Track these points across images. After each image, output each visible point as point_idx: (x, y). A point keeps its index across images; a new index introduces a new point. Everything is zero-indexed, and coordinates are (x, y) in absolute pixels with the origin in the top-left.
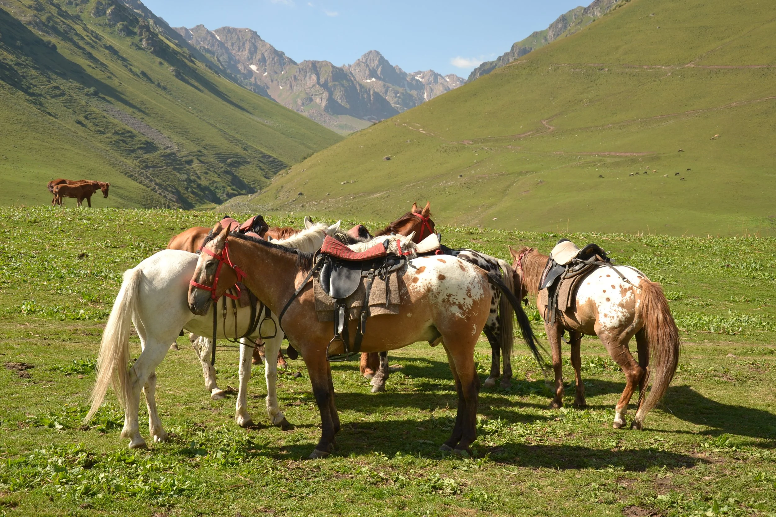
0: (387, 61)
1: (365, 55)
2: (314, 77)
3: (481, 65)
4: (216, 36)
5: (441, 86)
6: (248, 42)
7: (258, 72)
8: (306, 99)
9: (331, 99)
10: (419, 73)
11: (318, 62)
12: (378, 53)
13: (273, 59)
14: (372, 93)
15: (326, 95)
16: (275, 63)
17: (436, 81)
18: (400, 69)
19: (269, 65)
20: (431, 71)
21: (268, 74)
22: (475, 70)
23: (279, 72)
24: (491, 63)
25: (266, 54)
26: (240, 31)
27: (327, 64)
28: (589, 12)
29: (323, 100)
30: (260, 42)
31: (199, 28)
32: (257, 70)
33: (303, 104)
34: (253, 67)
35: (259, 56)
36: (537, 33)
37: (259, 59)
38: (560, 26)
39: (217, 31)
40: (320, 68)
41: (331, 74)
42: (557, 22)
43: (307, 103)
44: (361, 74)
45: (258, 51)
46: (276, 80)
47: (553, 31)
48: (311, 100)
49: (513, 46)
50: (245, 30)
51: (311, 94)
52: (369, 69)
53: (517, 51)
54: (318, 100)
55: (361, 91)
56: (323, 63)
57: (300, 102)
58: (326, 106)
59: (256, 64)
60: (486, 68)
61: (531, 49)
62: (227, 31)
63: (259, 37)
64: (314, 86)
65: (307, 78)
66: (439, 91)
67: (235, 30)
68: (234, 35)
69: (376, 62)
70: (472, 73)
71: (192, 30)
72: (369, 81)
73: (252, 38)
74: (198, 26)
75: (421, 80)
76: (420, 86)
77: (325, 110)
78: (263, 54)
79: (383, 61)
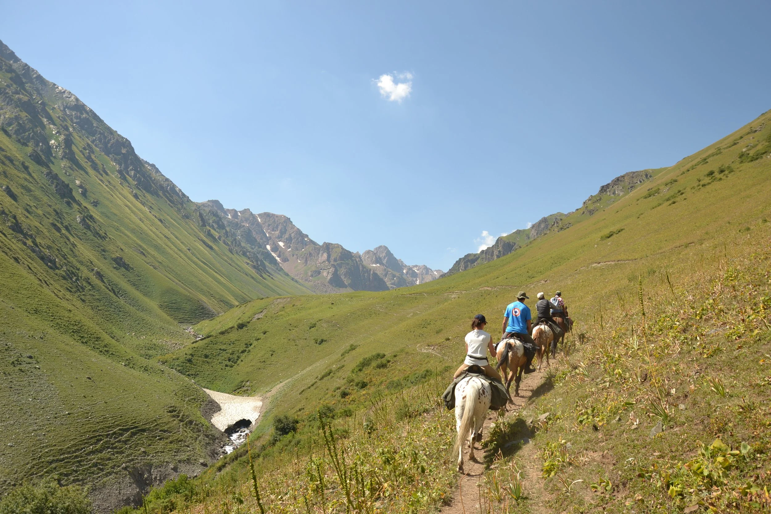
0: (392, 255)
1: (377, 248)
2: (325, 255)
3: (465, 256)
4: (258, 218)
5: (430, 276)
6: (281, 224)
7: (284, 247)
8: (315, 271)
9: (335, 274)
10: (416, 266)
11: (332, 244)
12: (386, 248)
13: (297, 239)
14: (371, 273)
15: (332, 270)
16: (298, 242)
17: (427, 273)
18: (402, 262)
19: (293, 243)
20: (424, 265)
21: (292, 249)
22: (460, 259)
23: (301, 249)
24: (475, 255)
25: (293, 235)
26: (277, 217)
27: (338, 246)
28: (608, 190)
29: (330, 274)
30: (290, 225)
31: (246, 211)
32: (284, 246)
33: (312, 276)
34: (281, 244)
35: (287, 236)
36: (520, 231)
37: (287, 238)
38: (543, 226)
39: (259, 215)
40: (332, 249)
41: (340, 254)
42: (540, 223)
43: (315, 275)
44: (369, 259)
45: (287, 232)
46: (297, 255)
47: (536, 230)
48: (319, 273)
49: (498, 240)
50: (281, 216)
51: (320, 268)
52: (376, 257)
53: (502, 244)
54: (325, 274)
55: (363, 270)
56: (336, 246)
57: (310, 274)
58: (330, 279)
59: (283, 242)
60: (470, 258)
61: (515, 244)
62: (267, 216)
63: (292, 222)
64: (324, 262)
65: (320, 255)
66: (428, 279)
67: (273, 215)
68: (271, 219)
69: (384, 254)
70: (457, 262)
71: (240, 212)
72: (374, 265)
73: (284, 222)
74: (245, 209)
75: (416, 271)
76: (414, 275)
77: (329, 282)
78: (290, 235)
79: (389, 254)
